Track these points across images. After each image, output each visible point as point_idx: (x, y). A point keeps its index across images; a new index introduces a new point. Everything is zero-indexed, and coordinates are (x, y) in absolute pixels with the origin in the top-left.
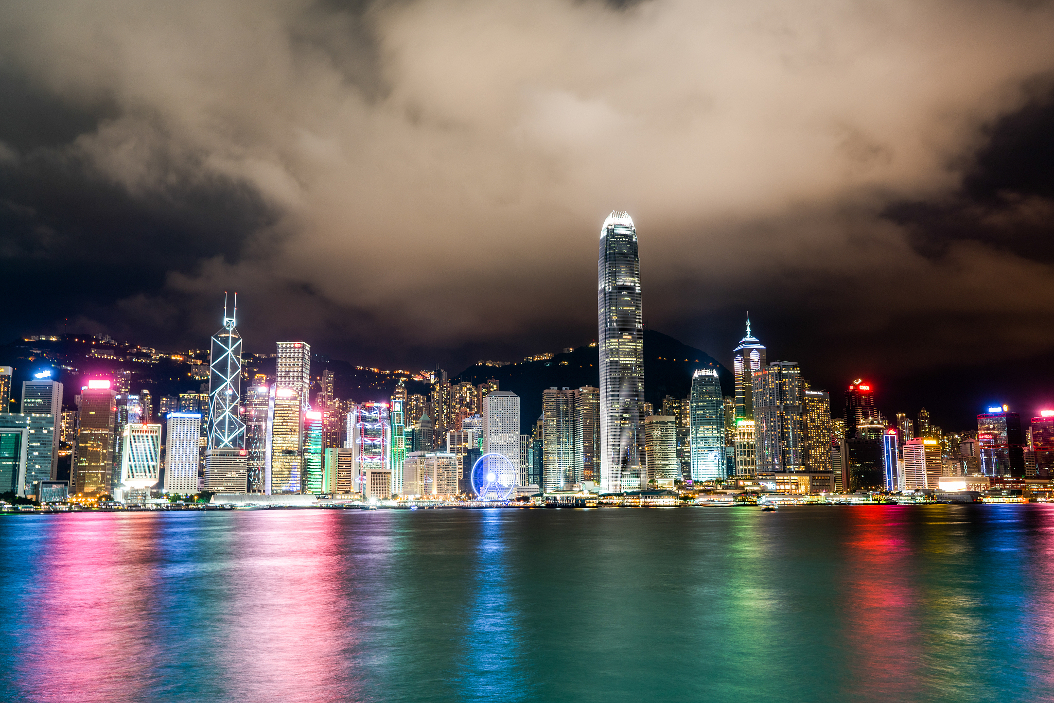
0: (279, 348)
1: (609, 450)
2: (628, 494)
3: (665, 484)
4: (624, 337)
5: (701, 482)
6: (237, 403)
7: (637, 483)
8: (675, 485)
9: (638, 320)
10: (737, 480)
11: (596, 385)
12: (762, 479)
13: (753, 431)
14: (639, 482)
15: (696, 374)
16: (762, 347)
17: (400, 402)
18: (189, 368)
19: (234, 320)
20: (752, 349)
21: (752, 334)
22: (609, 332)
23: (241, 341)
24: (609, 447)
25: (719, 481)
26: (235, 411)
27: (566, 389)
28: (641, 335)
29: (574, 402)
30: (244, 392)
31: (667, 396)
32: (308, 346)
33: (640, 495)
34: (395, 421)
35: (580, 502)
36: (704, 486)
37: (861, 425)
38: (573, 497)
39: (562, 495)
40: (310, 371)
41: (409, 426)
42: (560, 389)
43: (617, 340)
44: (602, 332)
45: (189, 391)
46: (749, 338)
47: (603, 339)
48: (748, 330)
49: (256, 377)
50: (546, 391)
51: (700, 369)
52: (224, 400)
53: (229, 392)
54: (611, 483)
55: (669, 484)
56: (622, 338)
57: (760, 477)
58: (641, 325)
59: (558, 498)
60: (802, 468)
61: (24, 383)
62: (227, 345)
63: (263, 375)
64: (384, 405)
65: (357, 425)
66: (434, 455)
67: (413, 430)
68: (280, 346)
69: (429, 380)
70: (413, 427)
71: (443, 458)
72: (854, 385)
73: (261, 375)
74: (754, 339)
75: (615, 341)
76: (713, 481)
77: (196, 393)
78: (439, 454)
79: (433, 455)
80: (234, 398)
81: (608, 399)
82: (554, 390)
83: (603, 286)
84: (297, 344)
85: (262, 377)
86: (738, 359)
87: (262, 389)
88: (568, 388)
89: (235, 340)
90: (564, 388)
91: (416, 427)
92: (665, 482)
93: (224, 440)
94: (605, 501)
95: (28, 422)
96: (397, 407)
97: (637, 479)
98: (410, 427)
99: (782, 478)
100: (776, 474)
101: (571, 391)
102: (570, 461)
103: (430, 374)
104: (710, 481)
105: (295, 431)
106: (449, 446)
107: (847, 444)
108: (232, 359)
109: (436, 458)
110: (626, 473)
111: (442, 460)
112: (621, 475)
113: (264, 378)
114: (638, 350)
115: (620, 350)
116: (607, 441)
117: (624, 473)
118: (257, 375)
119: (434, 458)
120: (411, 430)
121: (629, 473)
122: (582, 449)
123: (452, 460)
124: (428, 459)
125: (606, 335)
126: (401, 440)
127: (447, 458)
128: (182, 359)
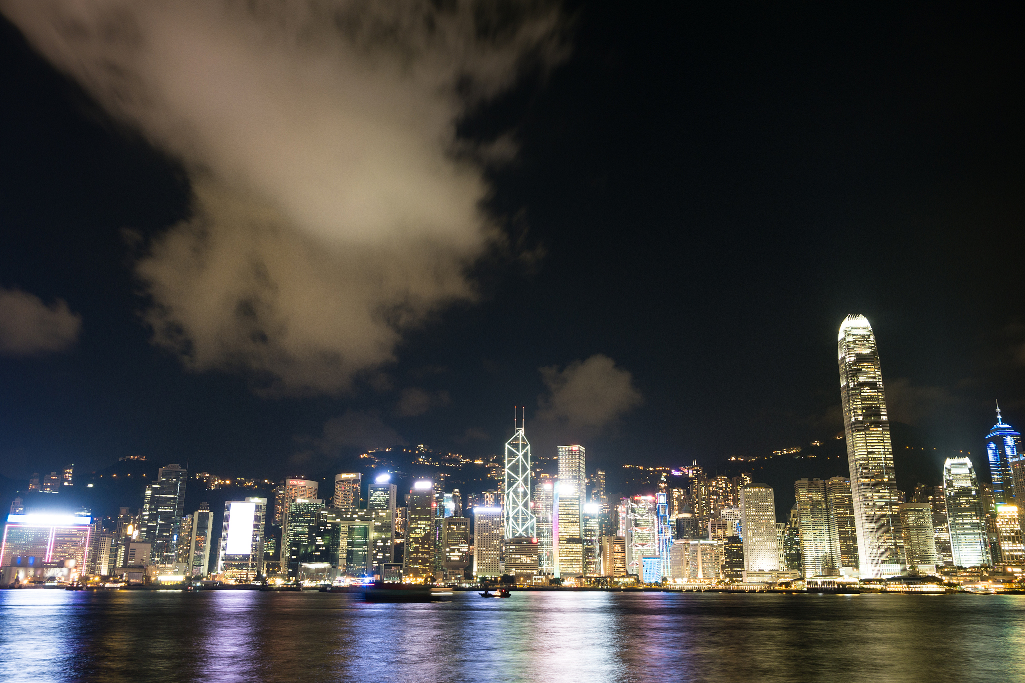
0: (560, 451)
1: (865, 537)
2: (889, 580)
3: (927, 570)
4: (871, 429)
5: (966, 568)
6: (528, 499)
7: (897, 568)
8: (937, 571)
9: (883, 413)
10: (1004, 566)
11: (847, 475)
13: (1016, 517)
14: (899, 568)
15: (948, 462)
16: (1017, 433)
17: (664, 495)
18: (489, 470)
19: (523, 429)
20: (1005, 436)
21: (1003, 422)
22: (855, 426)
23: (529, 447)
24: (865, 534)
25: (985, 567)
26: (526, 505)
27: (817, 480)
28: (888, 427)
29: (825, 491)
30: (533, 490)
31: (918, 484)
32: (582, 449)
33: (903, 581)
34: (661, 512)
35: (841, 587)
36: (968, 572)
38: (834, 582)
39: (823, 580)
40: (586, 469)
42: (811, 479)
43: (863, 433)
44: (848, 426)
45: (489, 490)
46: (1000, 425)
47: (850, 432)
48: (999, 417)
49: (541, 476)
50: (798, 482)
51: (952, 457)
52: (518, 496)
53: (521, 490)
54: (871, 568)
55: (930, 570)
56: (868, 430)
58: (886, 417)
59: (819, 583)
61: (369, 485)
62: (518, 450)
63: (547, 475)
64: (650, 498)
65: (628, 516)
67: (677, 519)
68: (560, 450)
69: (688, 475)
70: (677, 517)
71: (705, 545)
73: (545, 474)
74: (1006, 426)
75: (861, 433)
76: (978, 567)
77: (495, 491)
78: (702, 542)
79: (696, 542)
80: (525, 494)
81: (860, 488)
82: (805, 481)
83: (845, 383)
84: (575, 448)
85: (546, 476)
86: (991, 446)
87: (546, 487)
88: (819, 479)
89: (524, 446)
90: (815, 479)
91: (680, 517)
92: (926, 568)
93: (518, 528)
94: (865, 586)
95: (374, 516)
96: (662, 500)
97: (897, 565)
98: (674, 517)
101: (822, 482)
102: (827, 548)
103: (688, 470)
104: (974, 567)
105: (576, 522)
106: (711, 534)
108: (522, 462)
109: (699, 545)
110: (885, 559)
111: (705, 546)
112: (880, 561)
113: (548, 477)
114: (885, 441)
115: (867, 441)
116: (862, 529)
117: (883, 559)
118: (542, 474)
119: (697, 545)
120: (675, 520)
121: (888, 559)
122: (837, 536)
123: (714, 546)
124: (692, 545)
125: (852, 428)
126: (666, 528)
127: (710, 545)
128: (482, 463)
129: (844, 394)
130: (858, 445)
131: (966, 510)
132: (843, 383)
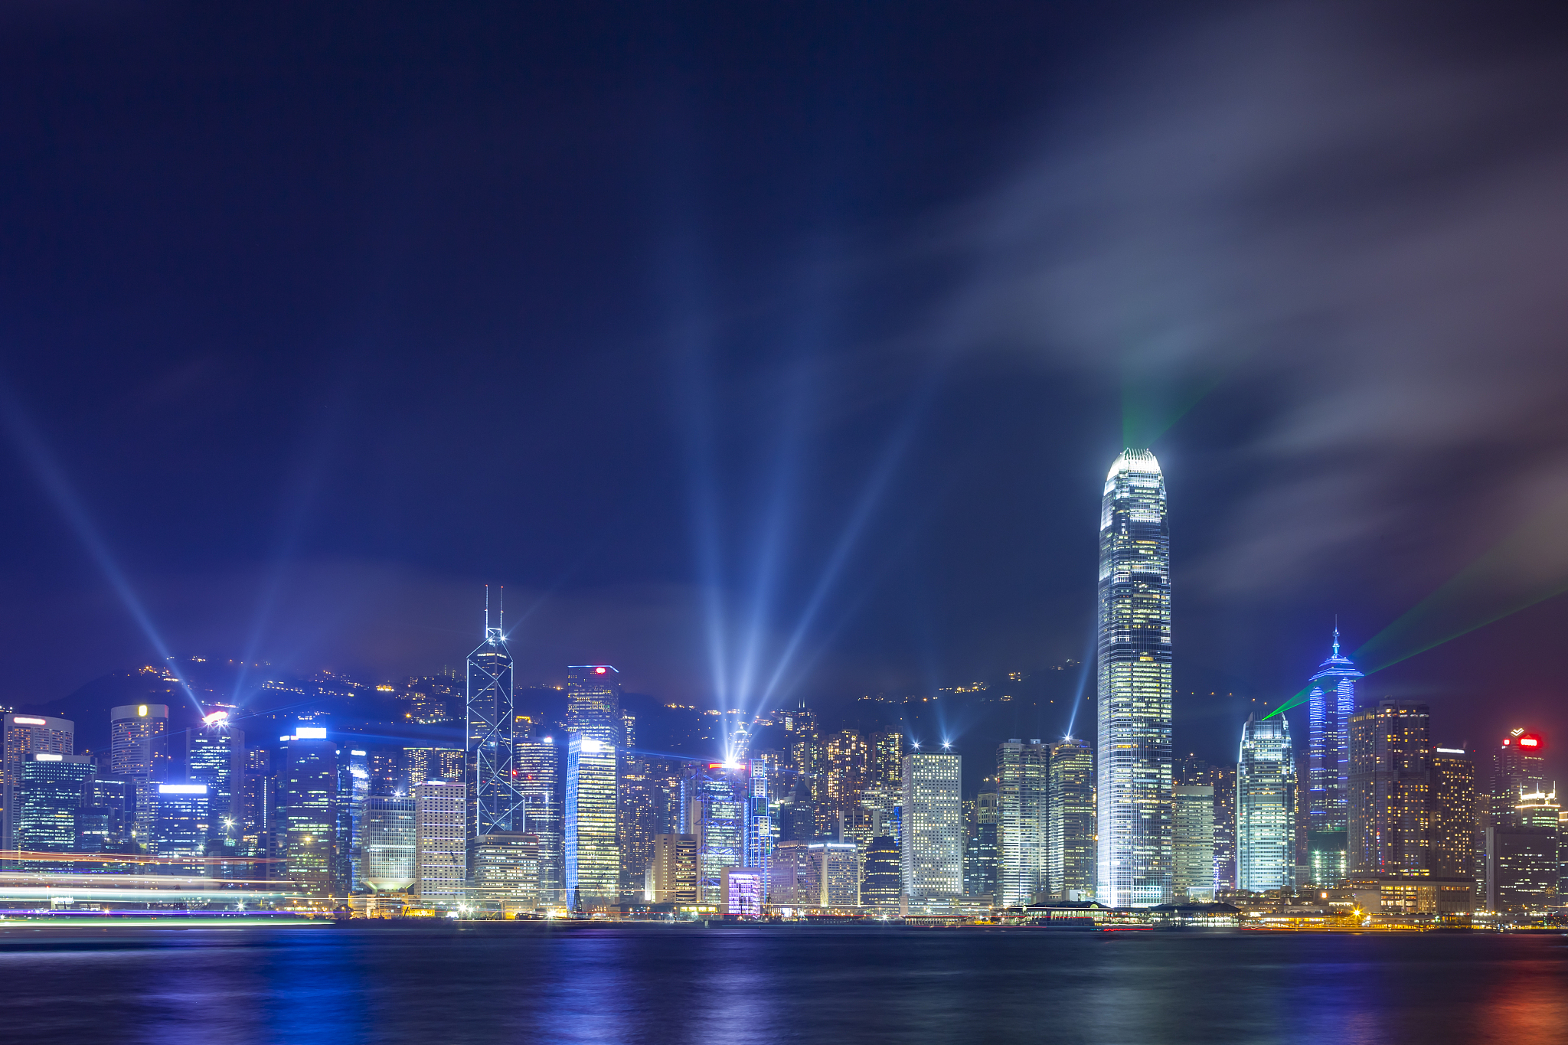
1: (1112, 842)
2: (1154, 909)
3: (1200, 895)
4: (1141, 659)
6: (509, 761)
7: (1157, 892)
8: (1218, 897)
9: (1164, 632)
10: (1316, 889)
12: (1358, 889)
14: (1160, 892)
16: (1357, 673)
18: (408, 705)
20: (1340, 677)
21: (1341, 654)
22: (1115, 651)
23: (515, 663)
24: (1113, 835)
25: (1287, 891)
27: (1036, 741)
28: (1169, 655)
29: (1048, 763)
32: (617, 671)
33: (1176, 911)
34: (755, 792)
37: (1521, 804)
41: (775, 800)
42: (1026, 742)
43: (1129, 664)
44: (1104, 651)
46: (1334, 658)
47: (1105, 662)
48: (1336, 645)
50: (1004, 746)
52: (490, 757)
54: (1115, 891)
55: (1206, 894)
56: (1137, 660)
57: (1355, 887)
58: (1169, 639)
60: (1426, 873)
62: (490, 670)
66: (822, 845)
67: (782, 805)
69: (784, 724)
70: (782, 802)
71: (836, 851)
72: (1511, 738)
73: (526, 718)
74: (1344, 661)
75: (1125, 664)
76: (1276, 892)
78: (829, 845)
79: (819, 846)
80: (502, 754)
81: (1113, 758)
82: (1015, 744)
83: (1108, 574)
86: (1316, 693)
88: (1039, 740)
90: (1032, 740)
91: (786, 802)
92: (1202, 892)
97: (1157, 887)
98: (777, 802)
99: (1391, 888)
100: (1381, 882)
101: (1044, 746)
102: (1040, 858)
103: (784, 716)
104: (1270, 892)
106: (844, 833)
107: (1498, 835)
108: (500, 692)
109: (826, 851)
110: (1139, 877)
111: (836, 853)
112: (1132, 880)
113: (530, 721)
114: (1162, 680)
115: (1134, 679)
116: (1109, 826)
117: (1137, 877)
118: (518, 717)
119: (821, 850)
120: (778, 806)
121: (1144, 877)
122: (1061, 839)
123: (851, 854)
124: (811, 851)
125: (1111, 655)
126: (764, 821)
127: (843, 851)
128: (393, 690)
129: (1103, 594)
130: (1118, 684)
131: (1269, 799)
132: (1103, 575)
